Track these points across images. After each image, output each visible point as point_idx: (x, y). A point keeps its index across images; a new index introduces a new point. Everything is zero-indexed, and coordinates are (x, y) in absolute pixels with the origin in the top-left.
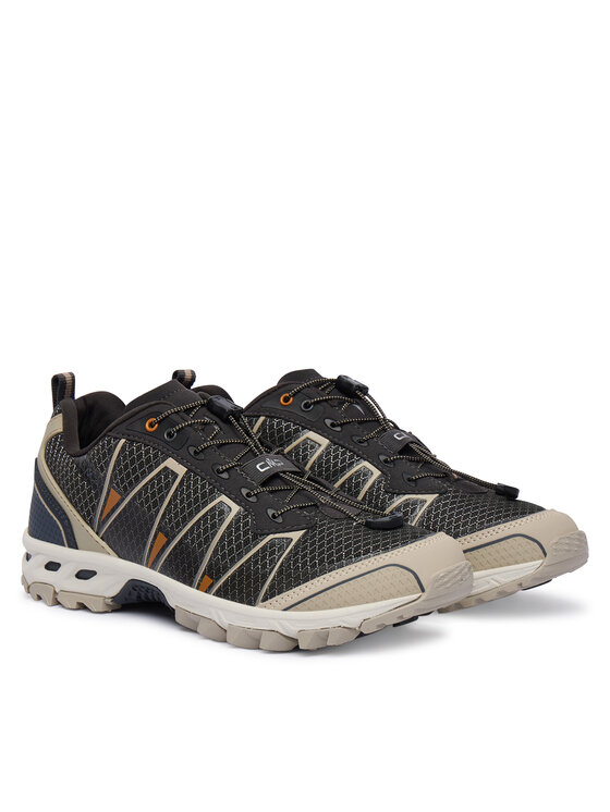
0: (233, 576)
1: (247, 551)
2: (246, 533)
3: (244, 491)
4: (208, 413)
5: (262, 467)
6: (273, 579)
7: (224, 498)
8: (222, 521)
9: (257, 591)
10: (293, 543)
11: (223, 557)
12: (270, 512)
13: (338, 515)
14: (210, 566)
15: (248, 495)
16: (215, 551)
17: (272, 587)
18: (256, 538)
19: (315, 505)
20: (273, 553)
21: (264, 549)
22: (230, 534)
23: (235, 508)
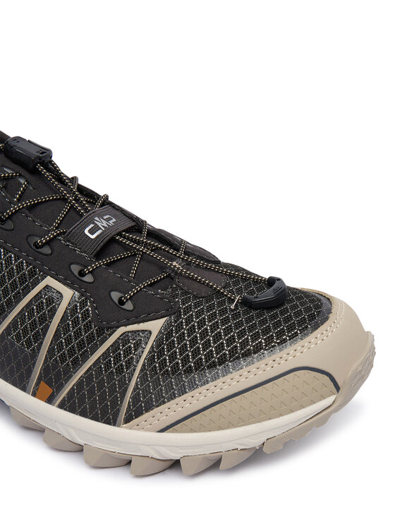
0: (80, 384)
1: (93, 351)
2: (88, 327)
3: (75, 269)
4: (9, 163)
5: (92, 232)
6: (136, 388)
7: (49, 281)
8: (53, 312)
9: (116, 405)
10: (153, 338)
11: (63, 358)
12: (115, 296)
13: (204, 292)
14: (46, 369)
15: (82, 274)
16: (51, 351)
17: (135, 398)
18: (103, 333)
19: (169, 276)
20: (128, 352)
21: (115, 346)
22: (66, 329)
23: (68, 294)
